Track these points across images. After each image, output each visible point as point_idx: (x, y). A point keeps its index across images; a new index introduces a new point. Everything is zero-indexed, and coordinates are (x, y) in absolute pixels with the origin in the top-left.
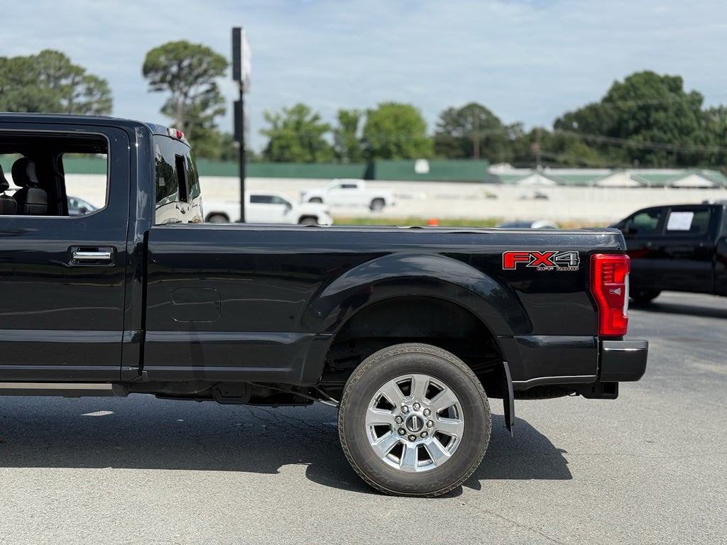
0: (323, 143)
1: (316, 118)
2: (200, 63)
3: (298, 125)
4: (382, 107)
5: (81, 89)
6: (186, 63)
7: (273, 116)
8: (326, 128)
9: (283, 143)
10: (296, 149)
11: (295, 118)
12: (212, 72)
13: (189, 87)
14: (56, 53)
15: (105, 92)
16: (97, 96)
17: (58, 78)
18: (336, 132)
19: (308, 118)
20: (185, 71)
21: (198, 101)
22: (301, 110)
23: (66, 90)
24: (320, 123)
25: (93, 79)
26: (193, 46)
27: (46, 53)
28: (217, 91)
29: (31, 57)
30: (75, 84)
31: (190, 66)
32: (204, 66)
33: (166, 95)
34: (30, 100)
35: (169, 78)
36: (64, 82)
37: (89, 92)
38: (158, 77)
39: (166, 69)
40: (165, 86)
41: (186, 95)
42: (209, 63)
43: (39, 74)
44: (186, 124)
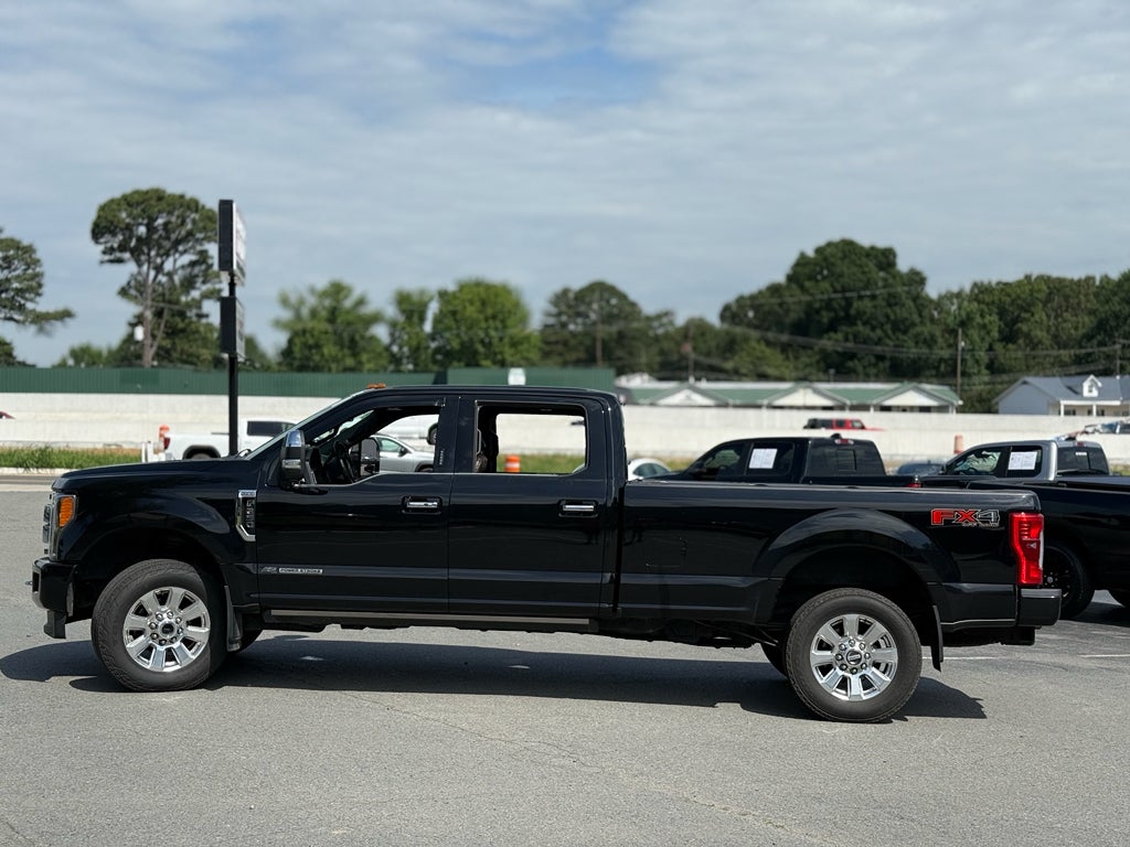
0: (373, 339)
1: (361, 302)
2: (183, 223)
3: (333, 315)
4: (463, 287)
6: (160, 222)
7: (293, 299)
8: (376, 318)
9: (310, 339)
10: (329, 350)
11: (327, 302)
13: (165, 258)
15: (33, 263)
16: (19, 268)
18: (393, 325)
19: (348, 303)
20: (159, 234)
21: (178, 278)
22: (337, 290)
24: (367, 309)
25: (13, 244)
28: (207, 262)
31: (167, 226)
32: (188, 226)
33: (128, 269)
35: (133, 243)
37: (7, 264)
38: (115, 242)
39: (128, 229)
40: (126, 256)
41: (159, 269)
42: (195, 222)
44: (159, 314)
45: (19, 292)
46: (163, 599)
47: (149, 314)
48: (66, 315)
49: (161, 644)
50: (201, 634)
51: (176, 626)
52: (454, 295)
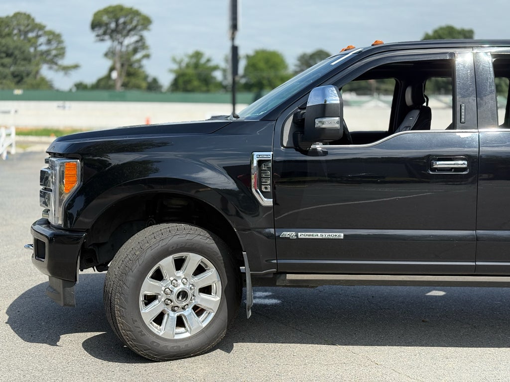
0: (214, 78)
1: (208, 60)
2: (131, 22)
3: (196, 66)
4: (257, 53)
5: (43, 40)
6: (121, 20)
7: (178, 59)
8: (216, 68)
9: (186, 78)
10: (196, 83)
11: (194, 60)
12: (139, 27)
13: (124, 38)
14: (25, 14)
15: (60, 42)
16: (54, 45)
17: (26, 33)
18: (224, 71)
19: (203, 60)
20: (121, 27)
21: (131, 48)
22: (198, 55)
23: (33, 40)
24: (212, 64)
25: (51, 33)
26: (127, 9)
27: (17, 15)
28: (143, 41)
29: (7, 17)
30: (38, 37)
31: (124, 23)
32: (134, 23)
33: (108, 44)
34: (8, 48)
35: (109, 31)
36: (31, 35)
37: (49, 42)
38: (101, 31)
39: (107, 25)
40: (107, 37)
41: (121, 43)
42: (138, 21)
43: (14, 29)
44: (122, 65)
45: (56, 56)
46: (179, 264)
47: (118, 66)
48: (76, 67)
49: (173, 310)
50: (212, 302)
51: (190, 293)
52: (254, 57)
